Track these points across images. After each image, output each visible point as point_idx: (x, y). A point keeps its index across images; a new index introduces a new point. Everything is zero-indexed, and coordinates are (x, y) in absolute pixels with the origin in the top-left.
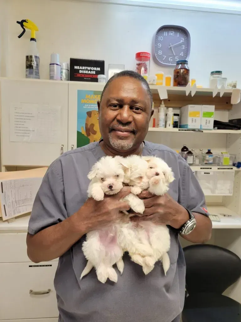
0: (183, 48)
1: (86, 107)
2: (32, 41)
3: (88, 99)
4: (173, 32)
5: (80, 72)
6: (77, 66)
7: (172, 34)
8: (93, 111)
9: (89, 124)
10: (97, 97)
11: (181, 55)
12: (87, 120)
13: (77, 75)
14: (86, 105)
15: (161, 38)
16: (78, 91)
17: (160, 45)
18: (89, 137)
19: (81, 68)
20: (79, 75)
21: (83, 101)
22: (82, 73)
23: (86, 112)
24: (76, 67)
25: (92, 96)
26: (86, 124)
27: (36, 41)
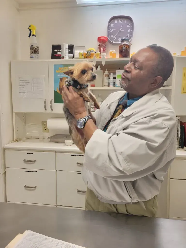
0: (129, 31)
1: (59, 75)
2: (34, 37)
3: (61, 70)
4: (121, 20)
5: (58, 53)
6: (56, 49)
7: (121, 22)
8: (63, 77)
9: (61, 86)
10: (66, 68)
11: (127, 36)
12: (60, 84)
13: (56, 55)
14: (59, 74)
15: (112, 25)
16: (54, 65)
17: (112, 30)
18: (61, 94)
19: (58, 51)
20: (57, 55)
21: (57, 71)
22: (59, 54)
23: (59, 78)
24: (55, 51)
25: (63, 68)
26: (60, 86)
27: (35, 36)
